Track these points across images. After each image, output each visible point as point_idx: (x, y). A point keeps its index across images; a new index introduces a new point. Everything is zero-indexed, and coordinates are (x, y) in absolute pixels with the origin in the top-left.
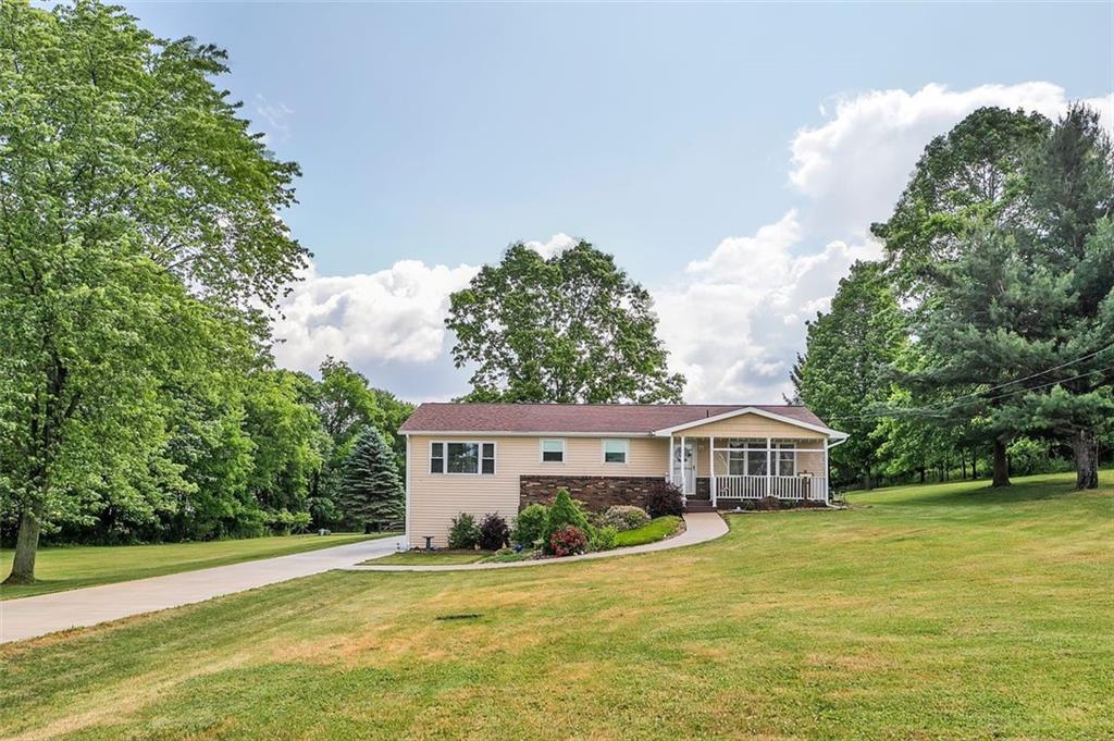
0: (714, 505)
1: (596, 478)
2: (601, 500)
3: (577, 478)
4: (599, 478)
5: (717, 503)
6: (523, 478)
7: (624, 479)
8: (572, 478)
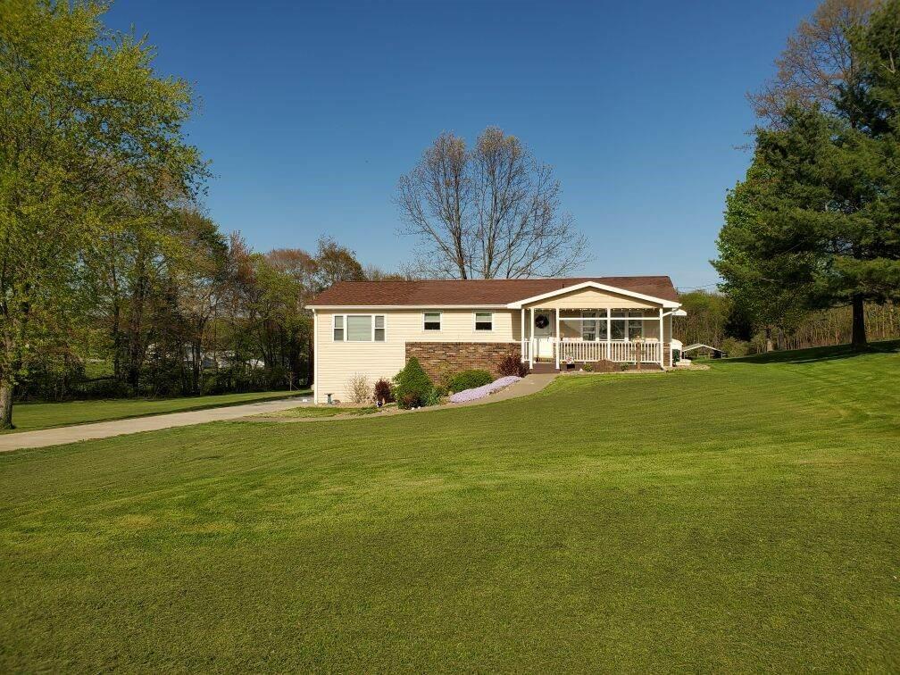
0: (558, 367)
1: (467, 344)
2: (471, 362)
3: (452, 344)
4: (470, 344)
5: (560, 365)
6: (407, 344)
7: (490, 344)
8: (448, 344)
